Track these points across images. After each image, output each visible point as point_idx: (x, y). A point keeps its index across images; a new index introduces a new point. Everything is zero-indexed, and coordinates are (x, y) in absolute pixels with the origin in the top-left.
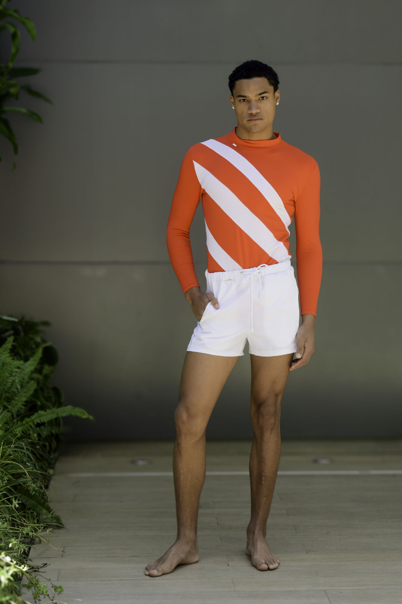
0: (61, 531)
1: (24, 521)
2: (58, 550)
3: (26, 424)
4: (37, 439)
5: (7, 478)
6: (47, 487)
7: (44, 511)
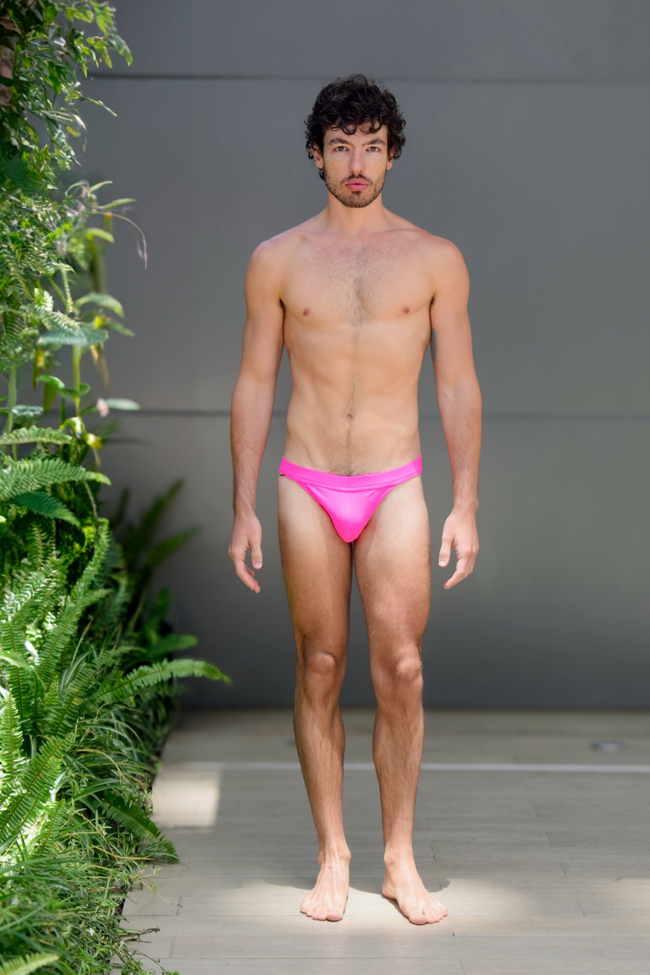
0: (175, 867)
1: (114, 850)
2: (171, 903)
3: (118, 687)
4: (134, 705)
5: (87, 780)
6: (150, 789)
7: (147, 834)
